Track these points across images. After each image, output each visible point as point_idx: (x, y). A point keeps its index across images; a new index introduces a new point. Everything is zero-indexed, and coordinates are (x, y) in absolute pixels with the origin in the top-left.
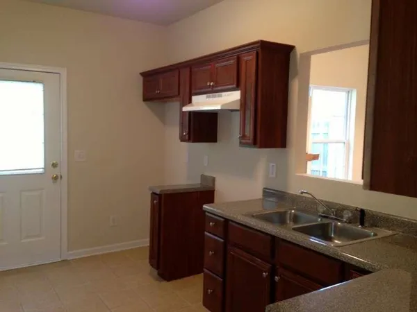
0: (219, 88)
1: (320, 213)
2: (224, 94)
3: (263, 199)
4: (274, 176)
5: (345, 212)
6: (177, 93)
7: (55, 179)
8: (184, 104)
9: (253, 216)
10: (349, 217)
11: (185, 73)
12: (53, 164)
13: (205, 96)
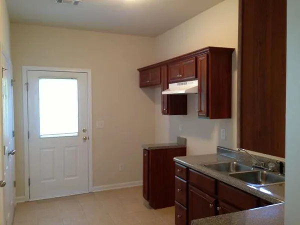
0: (185, 79)
1: (254, 165)
2: (188, 82)
3: (217, 154)
4: (224, 138)
5: (270, 163)
6: (159, 83)
7: (85, 139)
8: (164, 90)
9: (205, 166)
10: (273, 168)
11: (164, 69)
12: (83, 130)
13: (176, 84)
